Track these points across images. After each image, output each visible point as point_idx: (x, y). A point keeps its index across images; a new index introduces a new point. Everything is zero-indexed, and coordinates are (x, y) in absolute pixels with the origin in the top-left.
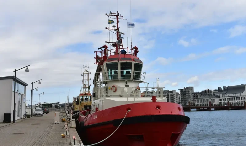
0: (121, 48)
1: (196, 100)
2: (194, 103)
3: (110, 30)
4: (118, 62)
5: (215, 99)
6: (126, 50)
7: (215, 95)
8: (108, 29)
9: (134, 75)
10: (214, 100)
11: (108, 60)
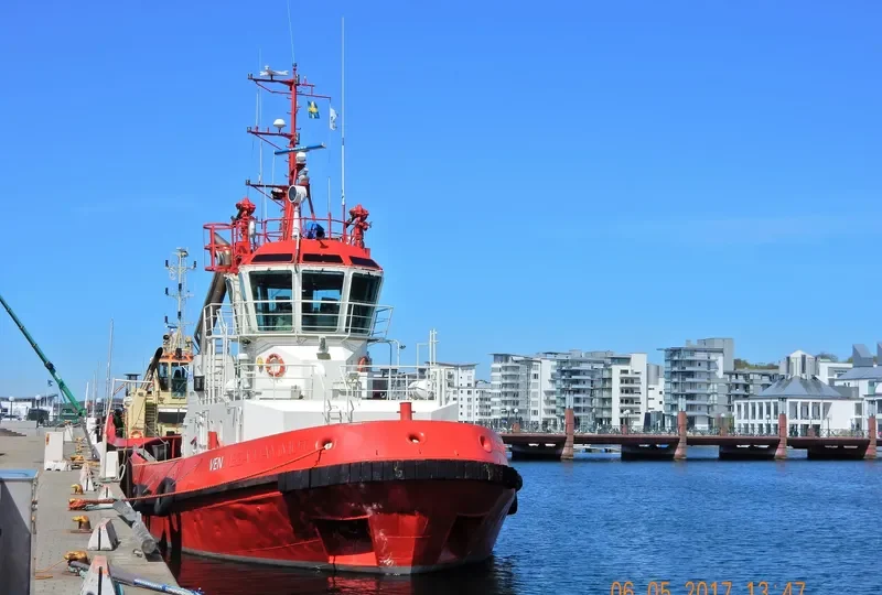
0: (306, 219)
1: (739, 407)
2: (731, 419)
3: (266, 137)
4: (293, 271)
5: (834, 402)
6: (324, 225)
7: (837, 384)
8: (256, 134)
9: (348, 318)
10: (827, 407)
11: (260, 259)
